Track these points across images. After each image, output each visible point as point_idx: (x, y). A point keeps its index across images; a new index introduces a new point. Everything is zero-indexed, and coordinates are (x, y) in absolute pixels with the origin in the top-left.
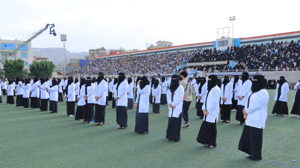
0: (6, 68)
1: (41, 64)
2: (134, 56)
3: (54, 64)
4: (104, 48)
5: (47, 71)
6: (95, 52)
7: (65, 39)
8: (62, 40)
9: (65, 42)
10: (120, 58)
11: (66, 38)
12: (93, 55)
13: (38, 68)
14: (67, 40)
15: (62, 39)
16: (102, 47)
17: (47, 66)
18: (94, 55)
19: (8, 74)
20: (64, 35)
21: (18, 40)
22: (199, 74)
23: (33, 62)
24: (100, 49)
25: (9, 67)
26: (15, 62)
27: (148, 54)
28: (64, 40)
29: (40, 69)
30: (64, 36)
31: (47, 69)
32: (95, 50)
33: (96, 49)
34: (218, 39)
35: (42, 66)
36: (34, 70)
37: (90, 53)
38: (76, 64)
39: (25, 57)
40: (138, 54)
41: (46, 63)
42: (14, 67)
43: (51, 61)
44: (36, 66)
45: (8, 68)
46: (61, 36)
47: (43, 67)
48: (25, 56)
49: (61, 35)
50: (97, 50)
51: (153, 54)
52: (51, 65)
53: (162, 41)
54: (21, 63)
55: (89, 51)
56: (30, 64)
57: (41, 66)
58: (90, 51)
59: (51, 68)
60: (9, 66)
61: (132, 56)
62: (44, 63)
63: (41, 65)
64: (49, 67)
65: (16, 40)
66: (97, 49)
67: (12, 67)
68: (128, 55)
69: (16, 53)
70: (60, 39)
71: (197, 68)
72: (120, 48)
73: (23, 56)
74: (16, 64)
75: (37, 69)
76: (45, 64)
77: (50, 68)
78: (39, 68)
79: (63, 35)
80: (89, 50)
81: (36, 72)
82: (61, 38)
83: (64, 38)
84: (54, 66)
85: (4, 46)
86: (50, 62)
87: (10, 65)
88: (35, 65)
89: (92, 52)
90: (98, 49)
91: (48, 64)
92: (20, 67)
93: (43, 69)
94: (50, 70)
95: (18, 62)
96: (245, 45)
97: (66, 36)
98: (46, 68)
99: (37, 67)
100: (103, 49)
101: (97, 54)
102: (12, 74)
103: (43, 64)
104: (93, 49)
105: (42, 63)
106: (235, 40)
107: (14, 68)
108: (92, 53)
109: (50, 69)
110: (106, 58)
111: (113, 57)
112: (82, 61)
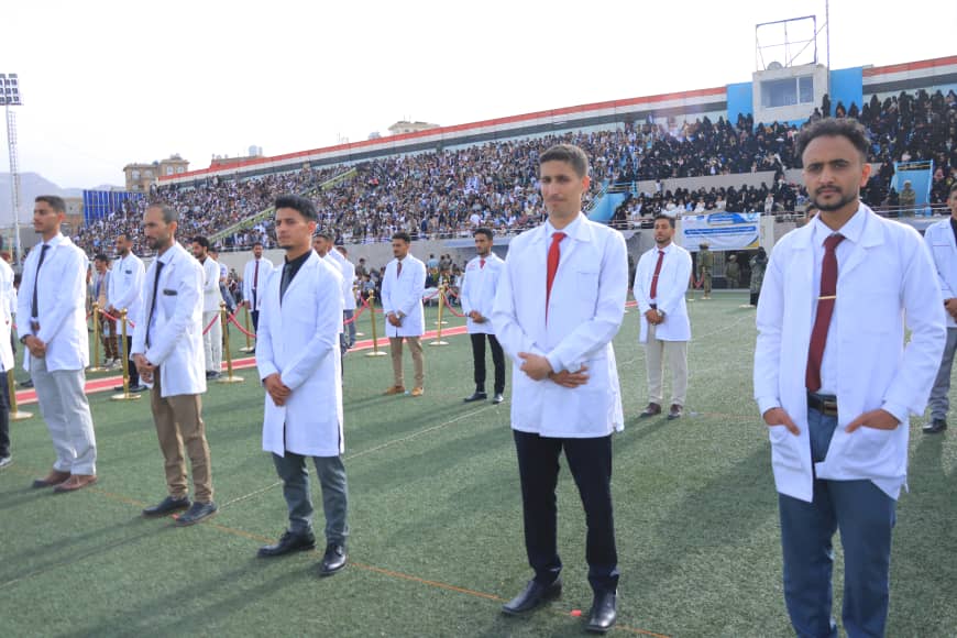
4: (179, 158)
6: (148, 173)
7: (12, 95)
9: (11, 107)
10: (267, 175)
11: (16, 91)
12: (141, 186)
14: (22, 100)
16: (174, 154)
18: (145, 183)
20: (8, 78)
22: (758, 232)
24: (165, 163)
27: (403, 156)
28: (8, 102)
30: (7, 82)
32: (146, 168)
33: (150, 162)
34: (759, 73)
37: (129, 180)
50: (156, 167)
53: (412, 122)
55: (125, 170)
58: (129, 171)
61: (326, 167)
66: (156, 163)
71: (721, 204)
72: (252, 149)
80: (125, 165)
83: (8, 91)
89: (136, 174)
90: (159, 161)
96: (894, 97)
97: (15, 83)
100: (177, 161)
104: (138, 163)
106: (835, 78)
108: (136, 177)
110: (202, 182)
111: (232, 177)
112: (96, 197)
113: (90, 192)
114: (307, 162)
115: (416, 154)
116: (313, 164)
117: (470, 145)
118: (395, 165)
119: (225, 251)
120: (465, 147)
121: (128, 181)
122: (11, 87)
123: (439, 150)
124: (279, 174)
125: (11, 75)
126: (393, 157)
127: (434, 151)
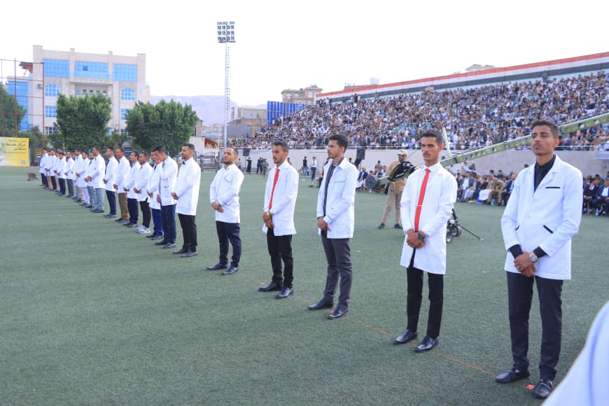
0: (61, 120)
1: (158, 111)
2: (453, 89)
3: (195, 113)
4: (316, 87)
5: (175, 132)
6: (297, 95)
7: (230, 36)
8: (221, 40)
9: (229, 44)
11: (233, 33)
14: (235, 40)
15: (222, 36)
17: (173, 116)
19: (65, 136)
20: (229, 24)
21: (114, 54)
23: (136, 104)
24: (308, 90)
25: (69, 117)
26: (83, 103)
27: (513, 82)
28: (228, 40)
29: (154, 127)
30: (228, 27)
31: (174, 126)
32: (297, 92)
33: (298, 89)
35: (158, 118)
36: (137, 129)
38: (252, 120)
39: (129, 99)
40: (467, 83)
41: (173, 109)
42: (81, 116)
43: (188, 105)
44: (142, 116)
45: (65, 119)
46: (219, 28)
47: (161, 118)
48: (130, 95)
49: (218, 23)
50: (302, 92)
51: (533, 81)
52: (186, 115)
54: (100, 105)
55: (282, 93)
56: (129, 112)
57: (155, 117)
58: (285, 94)
59: (187, 124)
60: (66, 112)
61: (448, 90)
62: (165, 109)
64: (180, 121)
65: (110, 52)
66: (302, 89)
67: (75, 116)
68: (426, 87)
69: (109, 88)
70: (217, 35)
73: (126, 94)
74: (86, 108)
75: (146, 126)
76: (168, 111)
77: (184, 122)
78: (152, 122)
79: (226, 23)
81: (143, 134)
82: (220, 33)
83: (228, 33)
84: (196, 119)
85: (82, 68)
86: (184, 106)
87: (70, 111)
88: (140, 112)
89: (289, 96)
90: (304, 88)
91: (176, 111)
92: (98, 117)
93: (161, 125)
95: (93, 103)
97: (233, 27)
98: (172, 124)
100: (314, 89)
101: (301, 99)
102: (77, 138)
104: (291, 89)
105: (161, 107)
107: (80, 120)
109: (183, 126)
110: (348, 98)
111: (370, 95)
112: (275, 106)
113: (272, 102)
114: (432, 86)
115: (527, 81)
116: (436, 87)
117: (576, 75)
118: (508, 89)
119: (379, 148)
120: (571, 76)
121: (284, 100)
122: (230, 30)
123: (545, 79)
124: (408, 94)
125: (231, 23)
126: (505, 83)
127: (540, 79)
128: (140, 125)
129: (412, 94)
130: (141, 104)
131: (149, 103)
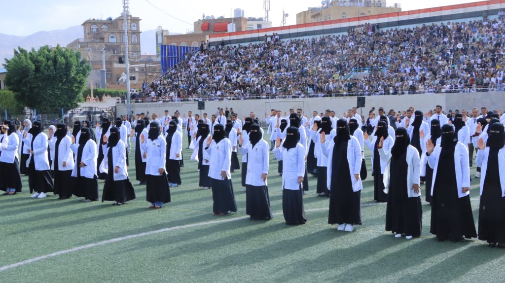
1: (48, 59)
12: (102, 39)
13: (38, 75)
17: (68, 66)
18: (106, 36)
23: (16, 53)
27: (453, 22)
29: (50, 80)
32: (102, 23)
35: (52, 68)
37: (88, 33)
44: (33, 67)
52: (78, 63)
55: (84, 24)
56: (8, 61)
57: (49, 67)
58: (88, 25)
62: (56, 56)
63: (50, 62)
66: (110, 19)
76: (61, 60)
78: (46, 73)
81: (31, 89)
90: (114, 18)
94: (76, 80)
98: (67, 75)
99: (37, 69)
101: (111, 33)
103: (55, 61)
104: (96, 19)
105: (52, 55)
108: (95, 30)
115: (467, 21)
123: (486, 19)
124: (332, 35)
126: (445, 23)
127: (480, 19)
128: (30, 77)
129: (336, 35)
130: (22, 51)
131: (33, 50)
